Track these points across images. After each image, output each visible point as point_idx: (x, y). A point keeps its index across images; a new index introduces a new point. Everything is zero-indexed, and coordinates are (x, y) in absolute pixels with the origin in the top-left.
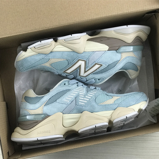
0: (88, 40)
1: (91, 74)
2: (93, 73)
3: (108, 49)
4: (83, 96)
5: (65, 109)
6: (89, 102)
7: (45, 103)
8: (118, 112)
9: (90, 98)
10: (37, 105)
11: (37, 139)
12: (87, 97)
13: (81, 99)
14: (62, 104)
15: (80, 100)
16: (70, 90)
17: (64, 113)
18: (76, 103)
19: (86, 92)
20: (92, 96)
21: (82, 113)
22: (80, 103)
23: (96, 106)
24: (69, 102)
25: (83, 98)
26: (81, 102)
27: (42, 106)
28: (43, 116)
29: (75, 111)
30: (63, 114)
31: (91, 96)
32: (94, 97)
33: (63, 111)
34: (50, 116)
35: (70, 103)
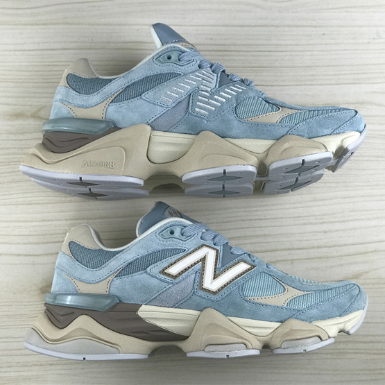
0: (184, 338)
1: (190, 251)
2: (183, 254)
3: (141, 309)
4: (208, 94)
5: (160, 119)
6: (220, 109)
7: (114, 97)
8: (286, 145)
9: (224, 100)
10: (95, 98)
11: (81, 178)
12: (216, 97)
13: (201, 101)
14: (154, 104)
15: (198, 103)
16: (180, 75)
17: (156, 128)
18: (188, 108)
19: (217, 87)
20: (230, 97)
21: (198, 134)
22: (196, 109)
23: (235, 123)
24: (171, 103)
25: (207, 100)
26: (201, 108)
27: (106, 102)
28: (103, 126)
29: (182, 127)
30: (153, 129)
31: (228, 96)
32: (234, 101)
33: (152, 122)
34: (120, 129)
35: (174, 105)
